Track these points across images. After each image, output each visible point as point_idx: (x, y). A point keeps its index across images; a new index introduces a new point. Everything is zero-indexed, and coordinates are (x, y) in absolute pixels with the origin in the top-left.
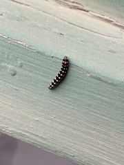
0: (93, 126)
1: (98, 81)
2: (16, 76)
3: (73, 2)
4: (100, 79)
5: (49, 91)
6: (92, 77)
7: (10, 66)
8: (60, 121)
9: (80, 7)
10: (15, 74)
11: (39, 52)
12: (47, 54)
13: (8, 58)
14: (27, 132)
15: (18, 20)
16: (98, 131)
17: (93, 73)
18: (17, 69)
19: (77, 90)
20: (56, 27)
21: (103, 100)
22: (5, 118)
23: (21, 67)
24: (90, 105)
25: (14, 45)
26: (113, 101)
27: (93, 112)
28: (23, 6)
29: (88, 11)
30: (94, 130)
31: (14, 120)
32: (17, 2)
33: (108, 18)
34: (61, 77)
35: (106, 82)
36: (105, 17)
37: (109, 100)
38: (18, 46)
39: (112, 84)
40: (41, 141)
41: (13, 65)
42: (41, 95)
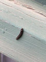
0: (32, 55)
1: (34, 39)
2: (5, 33)
3: (29, 6)
4: (34, 38)
5: (16, 40)
6: (32, 37)
7: (3, 30)
8: (20, 51)
9: (31, 8)
10: (4, 33)
11: (12, 26)
12: (16, 26)
13: (2, 27)
14: (8, 54)
15: (7, 12)
16: (34, 57)
17: (32, 35)
18: (5, 31)
19: (26, 41)
20: (21, 16)
21: (35, 46)
22: (1, 48)
23: (6, 30)
24: (31, 47)
25: (4, 22)
26: (39, 46)
27: (32, 49)
28: (10, 7)
29: (34, 10)
30: (32, 56)
31: (4, 49)
32: (8, 5)
33: (42, 13)
34: (20, 36)
35: (37, 39)
36: (41, 12)
37: (38, 46)
38: (5, 23)
39: (39, 40)
40: (13, 57)
41: (4, 29)
42: (13, 41)
